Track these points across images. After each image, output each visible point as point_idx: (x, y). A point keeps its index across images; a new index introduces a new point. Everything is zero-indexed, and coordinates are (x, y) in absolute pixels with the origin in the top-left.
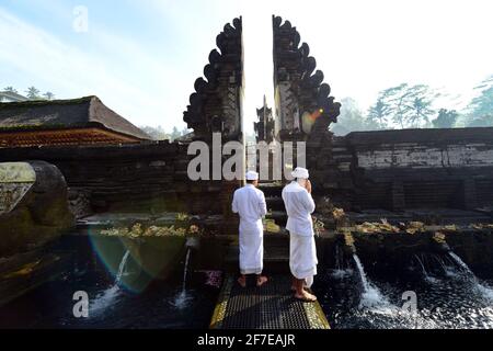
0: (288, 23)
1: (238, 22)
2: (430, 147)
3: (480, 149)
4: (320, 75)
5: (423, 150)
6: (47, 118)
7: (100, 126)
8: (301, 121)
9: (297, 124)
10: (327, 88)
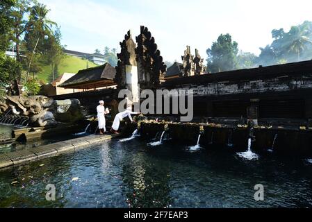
0: (146, 28)
1: (129, 32)
2: (199, 85)
3: (226, 84)
4: (159, 52)
5: (196, 87)
6: (91, 77)
7: (106, 79)
8: (146, 77)
9: (144, 79)
10: (161, 58)
